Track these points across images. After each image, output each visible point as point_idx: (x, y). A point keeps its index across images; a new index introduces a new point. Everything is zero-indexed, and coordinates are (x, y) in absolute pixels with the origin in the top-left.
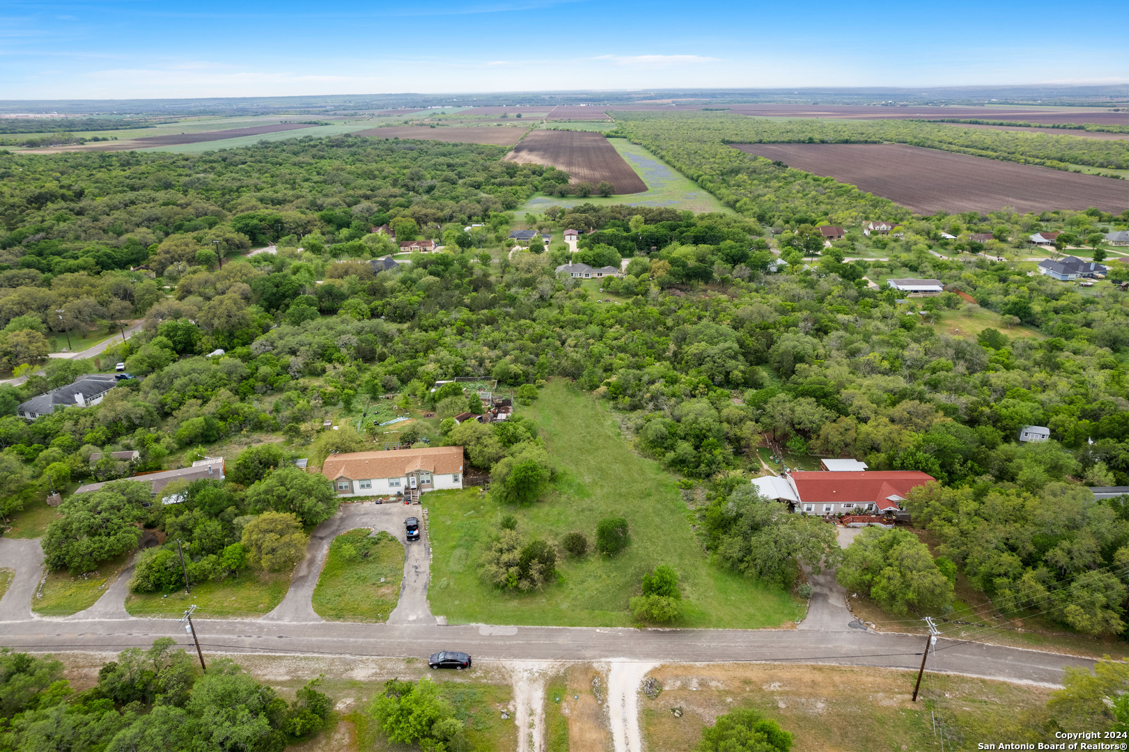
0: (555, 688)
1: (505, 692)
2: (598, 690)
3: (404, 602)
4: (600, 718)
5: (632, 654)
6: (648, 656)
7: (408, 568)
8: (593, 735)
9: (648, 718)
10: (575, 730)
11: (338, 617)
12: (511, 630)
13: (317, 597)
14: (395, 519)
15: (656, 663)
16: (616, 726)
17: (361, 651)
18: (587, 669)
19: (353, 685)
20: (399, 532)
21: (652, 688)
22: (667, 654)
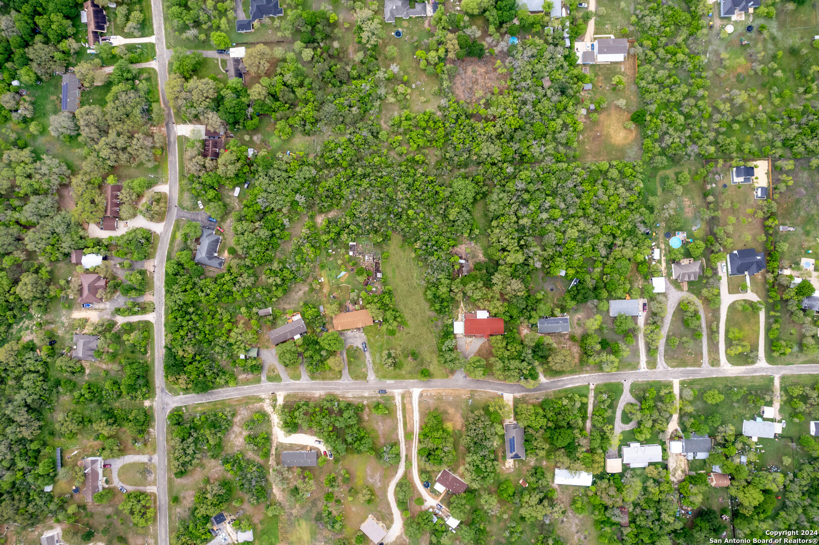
0: (403, 397)
1: (393, 398)
2: (411, 397)
3: (369, 374)
4: (411, 403)
5: (418, 387)
6: (421, 387)
7: (367, 362)
8: (410, 407)
9: (420, 403)
10: (407, 406)
11: (356, 379)
12: (392, 382)
13: (349, 372)
14: (359, 340)
15: (422, 389)
16: (414, 405)
17: (365, 389)
18: (409, 391)
19: (365, 397)
20: (361, 347)
21: (421, 395)
22: (425, 387)
